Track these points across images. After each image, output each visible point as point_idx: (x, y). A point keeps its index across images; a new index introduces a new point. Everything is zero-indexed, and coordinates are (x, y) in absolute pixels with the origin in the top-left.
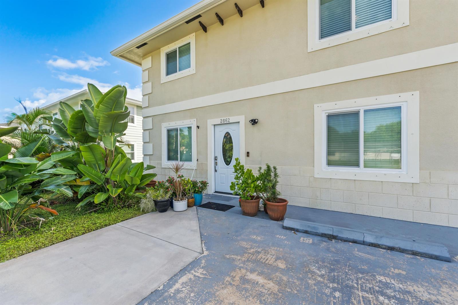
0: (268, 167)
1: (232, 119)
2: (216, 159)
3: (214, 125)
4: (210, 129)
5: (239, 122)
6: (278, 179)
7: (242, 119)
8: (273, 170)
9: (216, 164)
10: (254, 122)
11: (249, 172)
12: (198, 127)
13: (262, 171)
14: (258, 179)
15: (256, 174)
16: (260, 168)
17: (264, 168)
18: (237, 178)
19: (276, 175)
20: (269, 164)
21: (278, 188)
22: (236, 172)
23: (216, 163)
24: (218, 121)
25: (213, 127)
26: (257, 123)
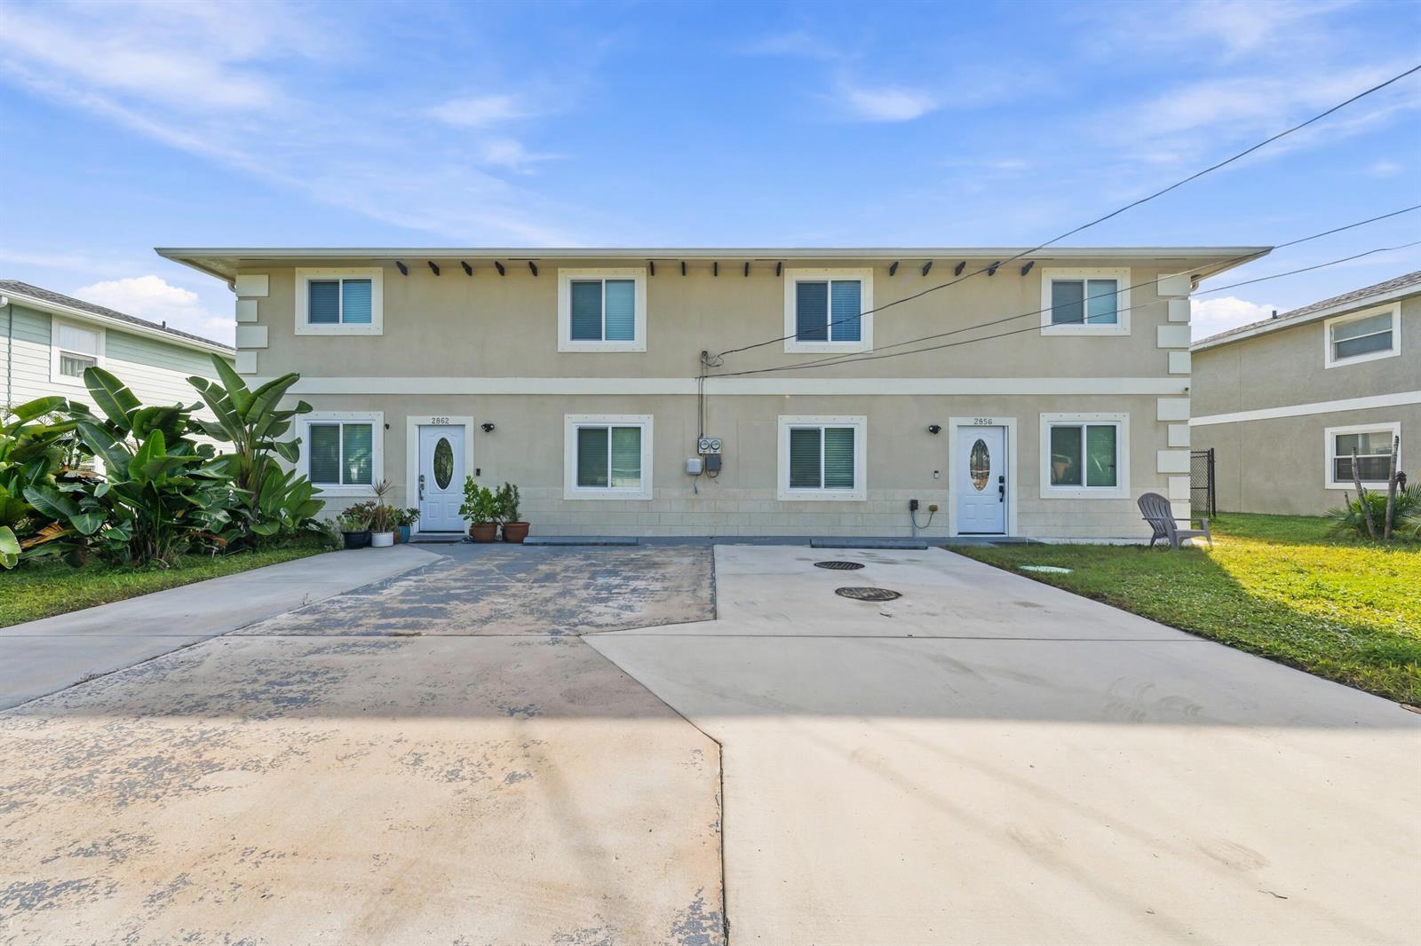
0: (508, 486)
1: (453, 420)
2: (421, 478)
3: (420, 426)
4: (412, 433)
5: (464, 425)
6: (520, 500)
7: (469, 421)
8: (513, 489)
9: (422, 487)
10: (488, 428)
11: (486, 492)
12: (387, 426)
13: (501, 491)
14: (495, 501)
15: (494, 495)
16: (499, 487)
17: (503, 487)
18: (468, 500)
19: (516, 494)
20: (509, 483)
21: (519, 510)
22: (466, 493)
23: (422, 485)
24: (428, 420)
25: (417, 428)
26: (492, 429)
